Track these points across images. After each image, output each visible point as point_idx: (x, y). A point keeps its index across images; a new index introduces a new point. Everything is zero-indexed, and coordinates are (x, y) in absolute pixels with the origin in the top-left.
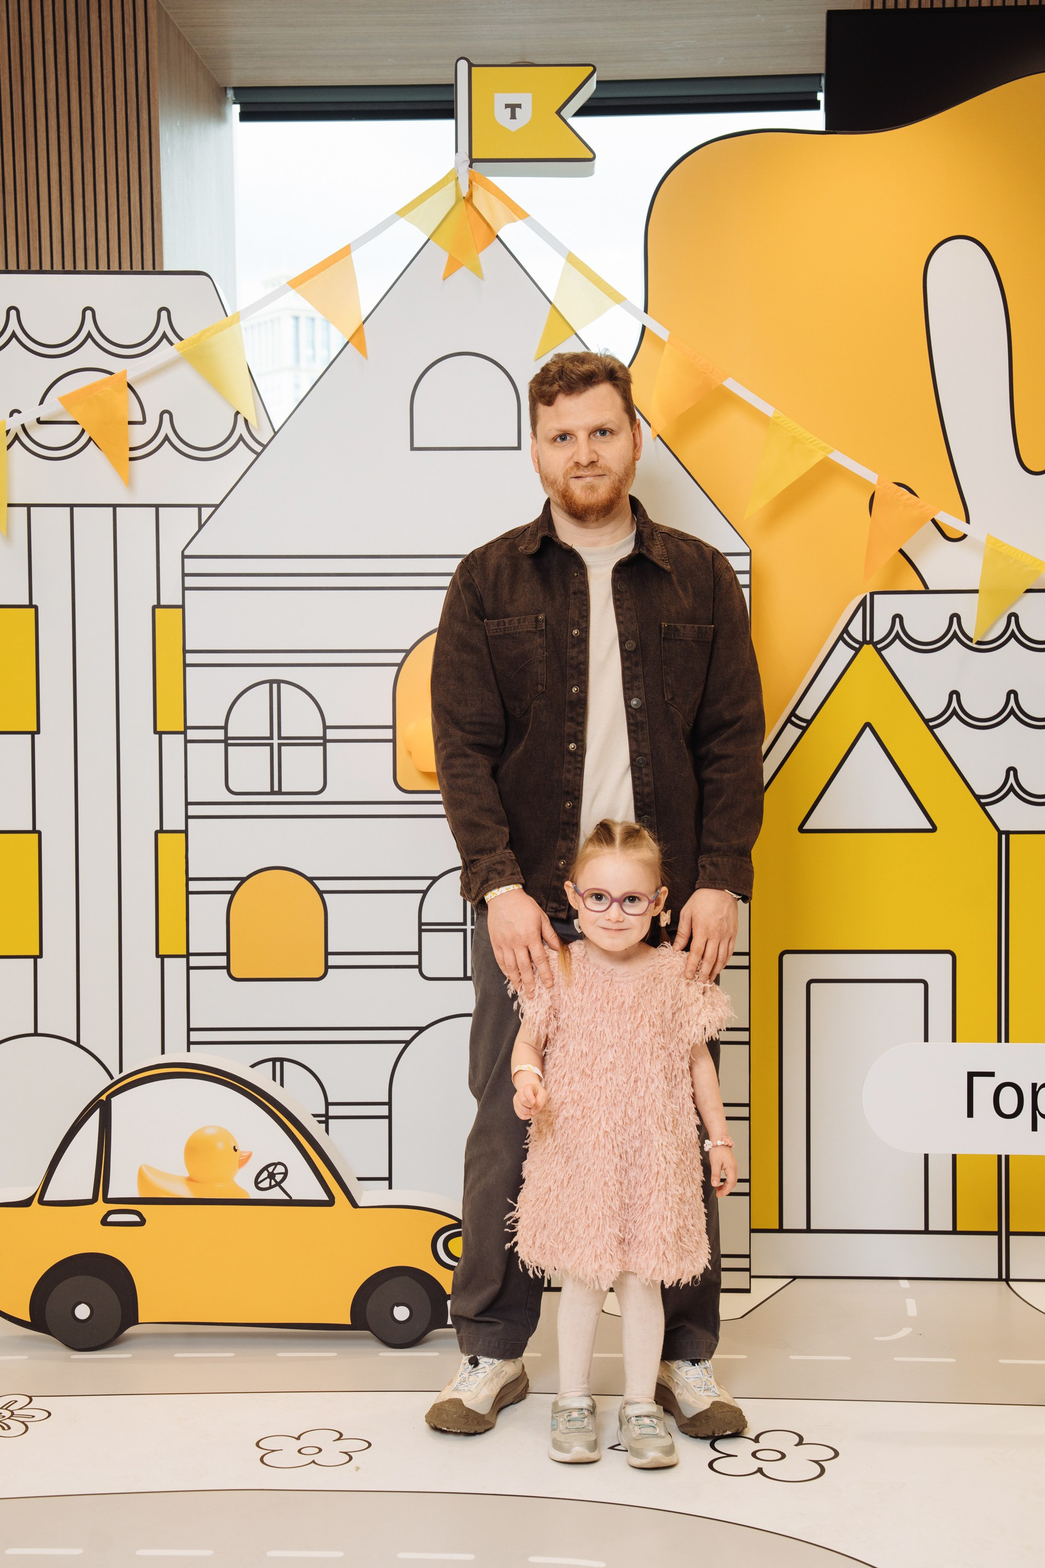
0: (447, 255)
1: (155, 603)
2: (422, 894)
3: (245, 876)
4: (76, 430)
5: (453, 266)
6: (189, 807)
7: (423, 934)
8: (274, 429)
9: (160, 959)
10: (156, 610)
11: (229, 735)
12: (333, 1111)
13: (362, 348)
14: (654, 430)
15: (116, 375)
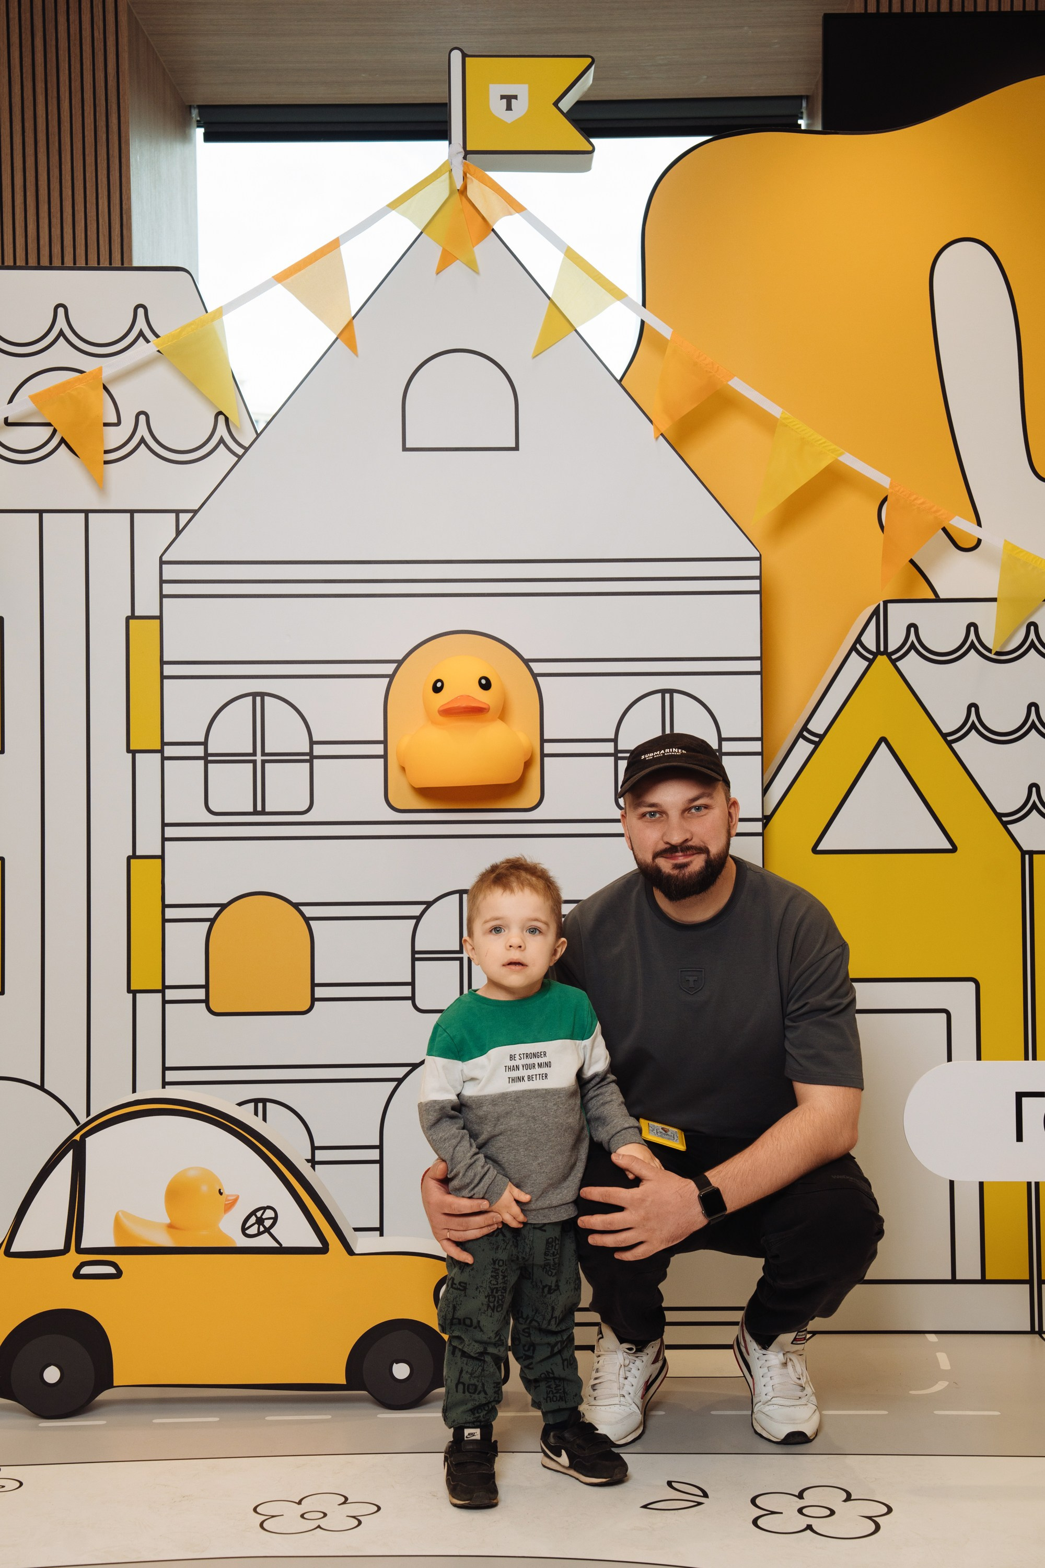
0: (441, 248)
1: (130, 615)
2: (415, 920)
3: (225, 902)
4: (47, 431)
5: (446, 260)
6: (166, 828)
7: (417, 963)
8: (256, 431)
9: (131, 994)
10: (130, 620)
11: (210, 751)
12: (320, 1155)
13: (352, 345)
14: (657, 428)
15: (91, 372)
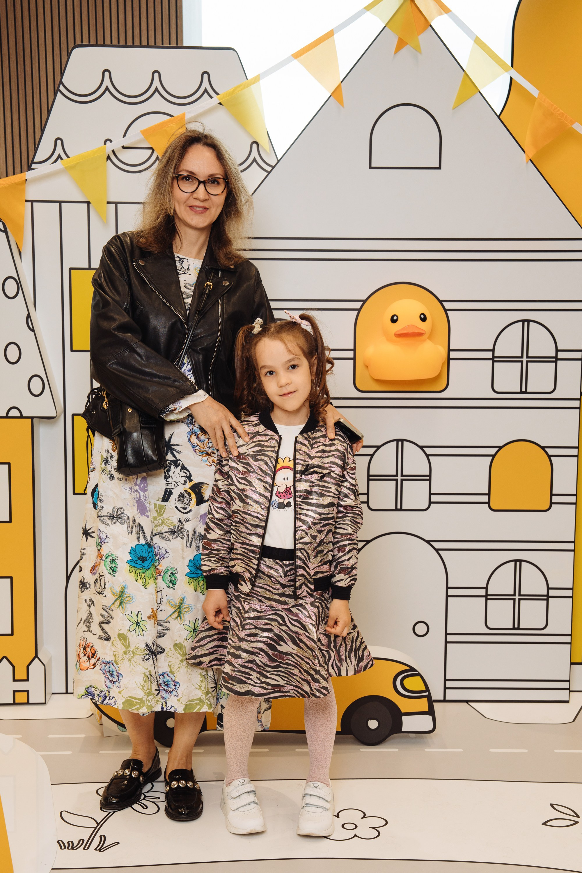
0: (398, 37)
2: (370, 457)
4: (148, 153)
5: (401, 44)
7: (370, 482)
8: (278, 158)
13: (340, 101)
14: (528, 156)
15: (178, 117)
